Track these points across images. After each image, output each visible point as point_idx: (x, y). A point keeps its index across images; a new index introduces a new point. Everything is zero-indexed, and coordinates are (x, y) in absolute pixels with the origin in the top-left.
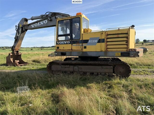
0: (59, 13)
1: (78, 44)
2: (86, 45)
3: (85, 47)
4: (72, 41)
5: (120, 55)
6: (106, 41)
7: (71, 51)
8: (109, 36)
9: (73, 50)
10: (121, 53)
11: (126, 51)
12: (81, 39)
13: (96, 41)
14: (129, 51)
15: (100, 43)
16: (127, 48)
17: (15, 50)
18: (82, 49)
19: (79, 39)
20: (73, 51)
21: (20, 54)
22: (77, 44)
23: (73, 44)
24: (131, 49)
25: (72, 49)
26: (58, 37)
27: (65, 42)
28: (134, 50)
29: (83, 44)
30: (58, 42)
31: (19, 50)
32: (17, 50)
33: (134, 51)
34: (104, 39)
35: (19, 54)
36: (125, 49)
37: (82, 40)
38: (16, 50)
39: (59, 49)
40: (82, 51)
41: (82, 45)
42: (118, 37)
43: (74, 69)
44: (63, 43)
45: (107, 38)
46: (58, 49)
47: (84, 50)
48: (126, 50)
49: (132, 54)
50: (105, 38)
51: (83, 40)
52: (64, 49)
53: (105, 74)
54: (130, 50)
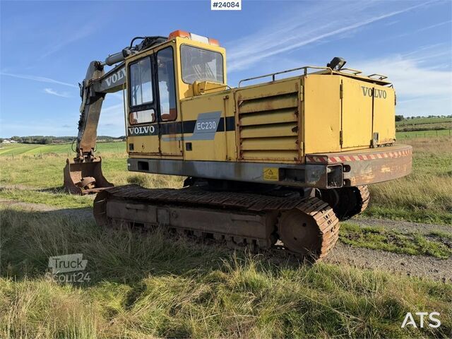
0: (159, 37)
1: (174, 135)
2: (192, 138)
3: (189, 146)
4: (159, 125)
5: (278, 177)
6: (238, 125)
7: (160, 157)
8: (246, 109)
9: (162, 155)
10: (281, 170)
11: (295, 162)
12: (179, 120)
13: (214, 125)
14: (303, 161)
15: (223, 131)
16: (297, 151)
17: (82, 149)
18: (182, 152)
19: (175, 120)
20: (163, 157)
21: (98, 160)
22: (171, 135)
23: (163, 136)
24: (311, 156)
25: (160, 151)
26: (130, 113)
27: (145, 128)
28: (319, 160)
29: (185, 135)
30: (130, 129)
31: (93, 149)
32: (89, 151)
33: (318, 164)
34: (232, 119)
35: (93, 160)
36: (292, 156)
37: (181, 122)
38: (85, 151)
39: (135, 151)
40: (181, 158)
41: (182, 139)
42: (271, 109)
43: (159, 216)
44: (141, 132)
45: (241, 115)
46: (132, 151)
47: (189, 156)
48: (295, 159)
49: (313, 176)
50: (235, 112)
51: (184, 120)
52: (145, 151)
53: (245, 240)
54: (308, 160)
